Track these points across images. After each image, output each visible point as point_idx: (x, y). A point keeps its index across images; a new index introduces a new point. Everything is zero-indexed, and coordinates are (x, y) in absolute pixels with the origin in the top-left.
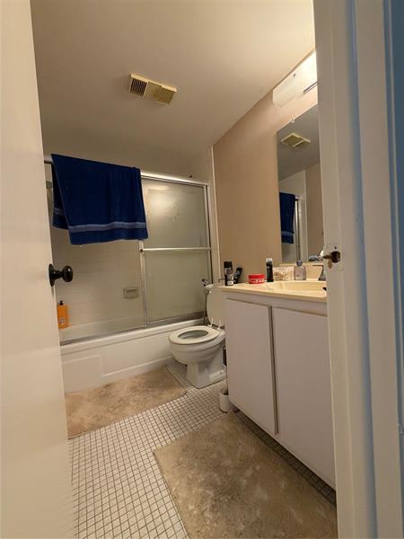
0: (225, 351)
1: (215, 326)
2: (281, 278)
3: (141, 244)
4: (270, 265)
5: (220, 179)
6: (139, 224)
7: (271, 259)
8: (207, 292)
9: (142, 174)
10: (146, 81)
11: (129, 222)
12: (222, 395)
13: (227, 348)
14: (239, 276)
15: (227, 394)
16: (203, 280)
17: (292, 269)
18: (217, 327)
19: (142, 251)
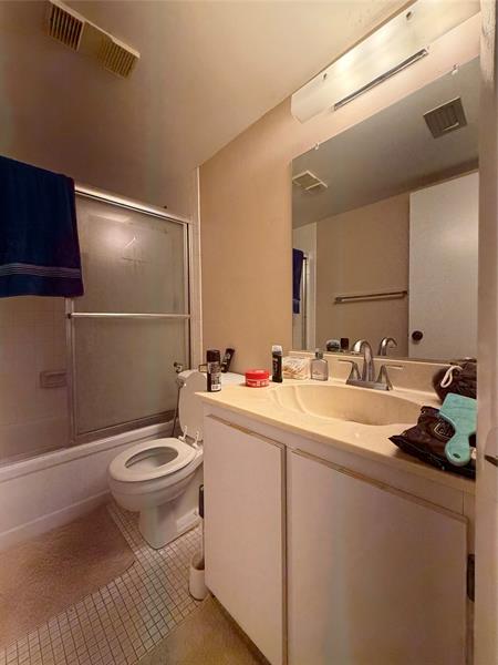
0: (201, 493)
1: (189, 440)
2: (292, 375)
3: (69, 304)
4: (277, 356)
5: (207, 217)
6: (66, 272)
7: (279, 348)
8: (180, 383)
9: (76, 188)
10: (82, 19)
11: (47, 265)
12: (192, 569)
13: (205, 489)
14: (229, 361)
15: (201, 567)
16: (175, 365)
17: (307, 361)
18: (194, 441)
19: (69, 316)
